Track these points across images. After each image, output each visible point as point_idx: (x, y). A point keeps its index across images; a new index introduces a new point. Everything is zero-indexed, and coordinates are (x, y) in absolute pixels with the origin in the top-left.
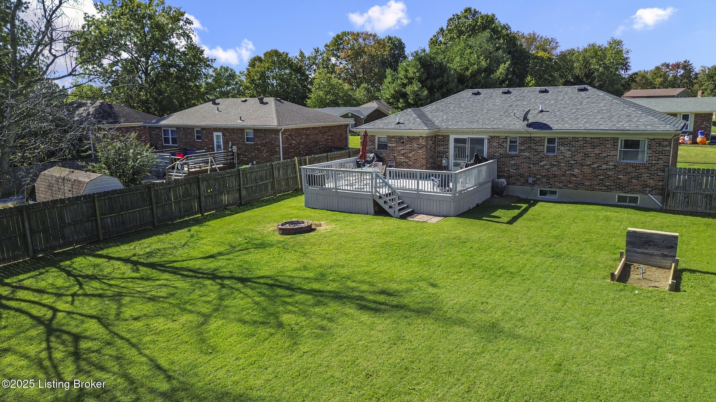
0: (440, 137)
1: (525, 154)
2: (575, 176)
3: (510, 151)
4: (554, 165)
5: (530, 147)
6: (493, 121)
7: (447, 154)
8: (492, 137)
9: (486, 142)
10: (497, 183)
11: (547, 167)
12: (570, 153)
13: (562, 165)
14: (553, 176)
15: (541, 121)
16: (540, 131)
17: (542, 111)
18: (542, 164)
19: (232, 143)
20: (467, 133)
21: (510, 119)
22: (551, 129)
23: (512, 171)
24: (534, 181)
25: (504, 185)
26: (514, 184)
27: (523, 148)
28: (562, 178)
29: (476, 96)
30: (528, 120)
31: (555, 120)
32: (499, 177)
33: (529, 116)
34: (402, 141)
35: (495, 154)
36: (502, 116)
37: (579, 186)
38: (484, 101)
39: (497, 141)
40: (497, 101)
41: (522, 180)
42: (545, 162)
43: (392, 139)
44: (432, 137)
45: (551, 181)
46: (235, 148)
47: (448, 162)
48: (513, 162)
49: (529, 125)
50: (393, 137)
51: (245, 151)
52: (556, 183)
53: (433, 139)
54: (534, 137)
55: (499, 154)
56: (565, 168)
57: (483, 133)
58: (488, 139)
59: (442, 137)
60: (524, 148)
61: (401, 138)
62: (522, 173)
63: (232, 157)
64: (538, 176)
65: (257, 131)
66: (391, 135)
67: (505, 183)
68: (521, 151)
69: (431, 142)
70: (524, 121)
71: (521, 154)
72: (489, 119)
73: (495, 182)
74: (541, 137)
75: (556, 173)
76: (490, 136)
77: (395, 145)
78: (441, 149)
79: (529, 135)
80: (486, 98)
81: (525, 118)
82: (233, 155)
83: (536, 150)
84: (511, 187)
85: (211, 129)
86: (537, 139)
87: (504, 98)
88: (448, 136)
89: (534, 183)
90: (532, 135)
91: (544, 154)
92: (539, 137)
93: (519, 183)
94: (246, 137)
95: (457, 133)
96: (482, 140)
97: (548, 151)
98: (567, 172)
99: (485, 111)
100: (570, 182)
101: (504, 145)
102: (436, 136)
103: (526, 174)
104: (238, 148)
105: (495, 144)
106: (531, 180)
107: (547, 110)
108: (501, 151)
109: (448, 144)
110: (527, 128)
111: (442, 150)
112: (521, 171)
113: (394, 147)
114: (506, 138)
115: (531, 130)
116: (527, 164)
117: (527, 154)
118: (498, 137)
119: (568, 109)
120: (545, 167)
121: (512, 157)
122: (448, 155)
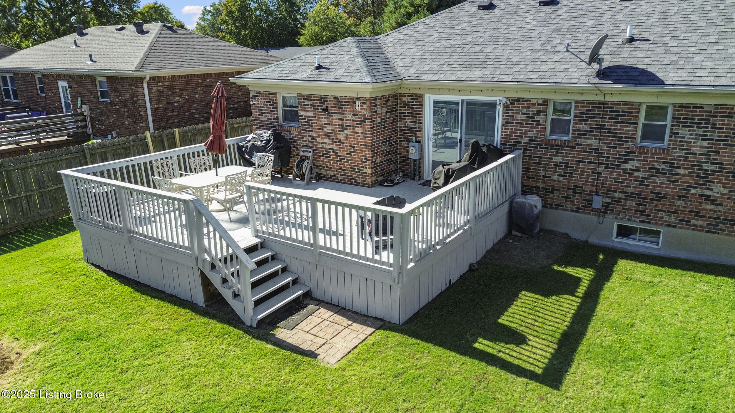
0: (405, 99)
1: (589, 142)
2: (714, 202)
3: (552, 132)
4: (659, 172)
5: (600, 127)
6: (518, 63)
7: (419, 134)
8: (513, 101)
9: (500, 111)
10: (522, 206)
11: (640, 175)
12: (705, 143)
13: (681, 171)
14: (654, 196)
15: (631, 63)
16: (630, 88)
17: (631, 40)
18: (629, 166)
19: (82, 101)
20: (459, 91)
21: (556, 58)
22: (661, 83)
23: (555, 178)
24: (605, 205)
25: (536, 211)
26: (557, 207)
27: (583, 127)
28: (679, 203)
29: (487, 12)
30: (600, 61)
31: (667, 61)
32: (526, 191)
33: (602, 53)
34: (324, 106)
35: (519, 139)
36: (537, 51)
37: (721, 226)
38: (500, 20)
39: (524, 111)
40: (529, 19)
41: (578, 199)
42: (636, 164)
43: (307, 102)
44: (385, 99)
45: (649, 208)
46: (85, 108)
47: (421, 151)
48: (559, 159)
49: (603, 74)
50: (308, 97)
51: (100, 114)
52: (660, 214)
53: (390, 103)
54: (613, 103)
55: (527, 140)
56: (687, 179)
57: (493, 90)
58: (505, 106)
59: (409, 99)
60: (587, 127)
61: (323, 99)
62: (578, 183)
63: (84, 123)
64: (616, 195)
65: (112, 79)
66: (304, 93)
67: (539, 205)
68: (580, 134)
69: (386, 110)
70: (590, 64)
71: (580, 141)
72: (508, 60)
73: (517, 203)
74: (631, 104)
75: (663, 190)
76: (508, 98)
77: (311, 114)
78: (408, 122)
79: (600, 98)
80: (505, 14)
81: (594, 58)
82: (85, 120)
83: (614, 134)
84: (552, 213)
85: (53, 76)
86: (620, 108)
87: (543, 14)
88: (421, 96)
89: (606, 209)
90: (608, 98)
91: (634, 143)
92: (625, 104)
93: (570, 206)
94: (99, 89)
95: (439, 90)
96: (493, 105)
97: (644, 137)
98: (693, 191)
99: (501, 42)
100: (698, 215)
101: (541, 118)
102: (396, 97)
103: (589, 188)
104: (91, 109)
105: (519, 117)
106: (598, 202)
107: (645, 36)
108: (533, 133)
109: (420, 114)
110: (597, 81)
111: (410, 125)
112: (577, 179)
113: (311, 118)
114: (545, 103)
115: (608, 85)
116: (592, 166)
117: (593, 142)
118: (528, 101)
119: (697, 34)
120: (636, 174)
121: (557, 147)
122: (422, 137)
